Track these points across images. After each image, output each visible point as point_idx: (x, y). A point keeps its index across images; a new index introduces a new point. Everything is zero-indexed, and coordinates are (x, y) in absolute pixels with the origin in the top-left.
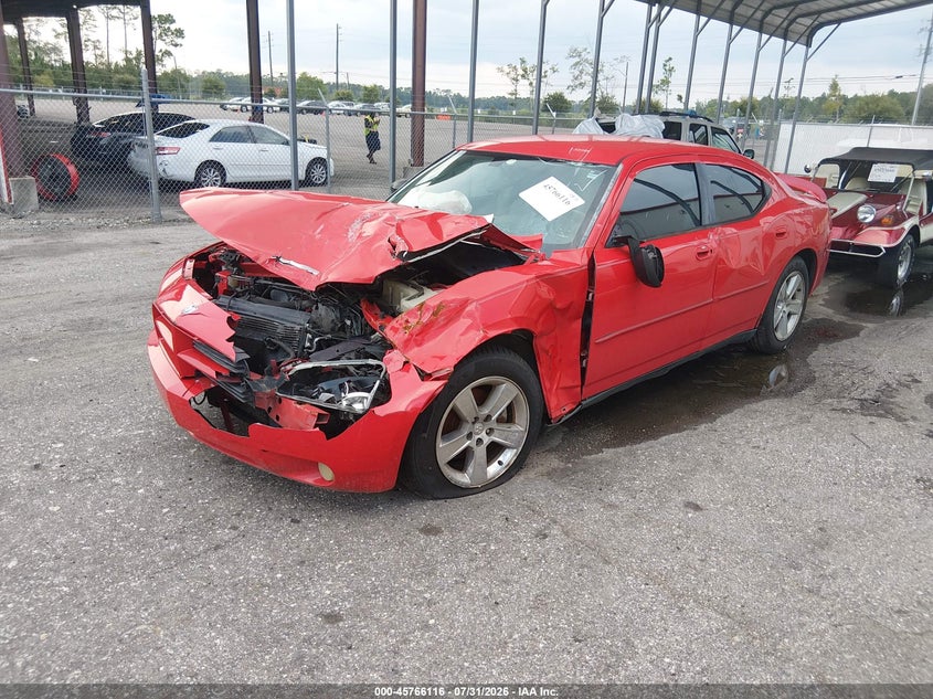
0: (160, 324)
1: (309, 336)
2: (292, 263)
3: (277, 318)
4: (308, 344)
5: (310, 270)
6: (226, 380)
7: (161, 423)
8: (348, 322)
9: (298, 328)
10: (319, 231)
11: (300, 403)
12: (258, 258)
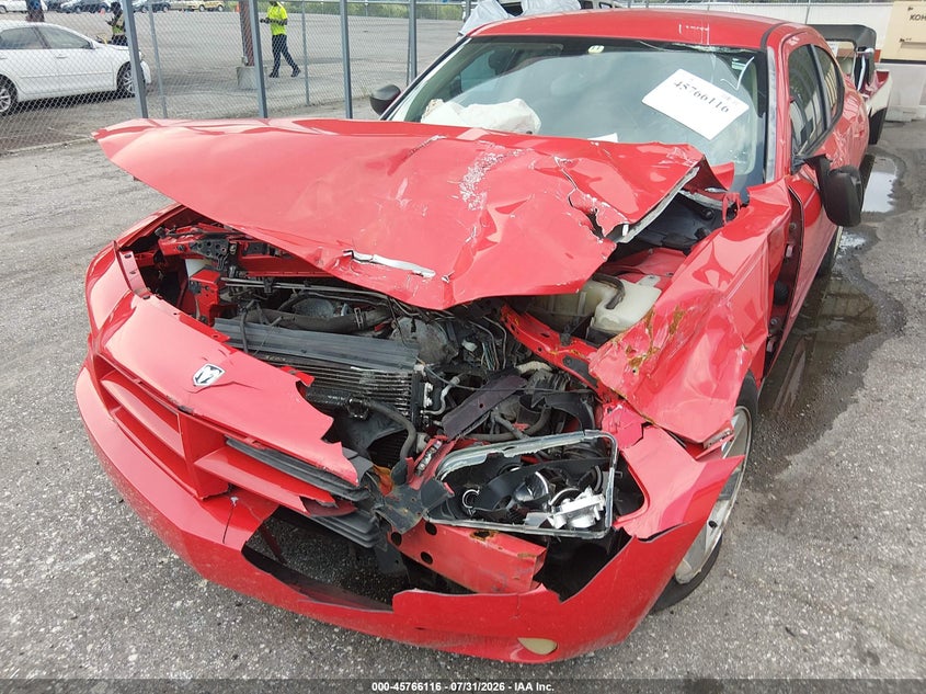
0: (109, 385)
1: (428, 386)
2: (377, 258)
3: (356, 358)
4: (428, 402)
5: (417, 269)
6: (329, 514)
7: (116, 529)
8: (470, 346)
9: (404, 373)
10: (401, 192)
11: (482, 534)
12: (317, 259)
